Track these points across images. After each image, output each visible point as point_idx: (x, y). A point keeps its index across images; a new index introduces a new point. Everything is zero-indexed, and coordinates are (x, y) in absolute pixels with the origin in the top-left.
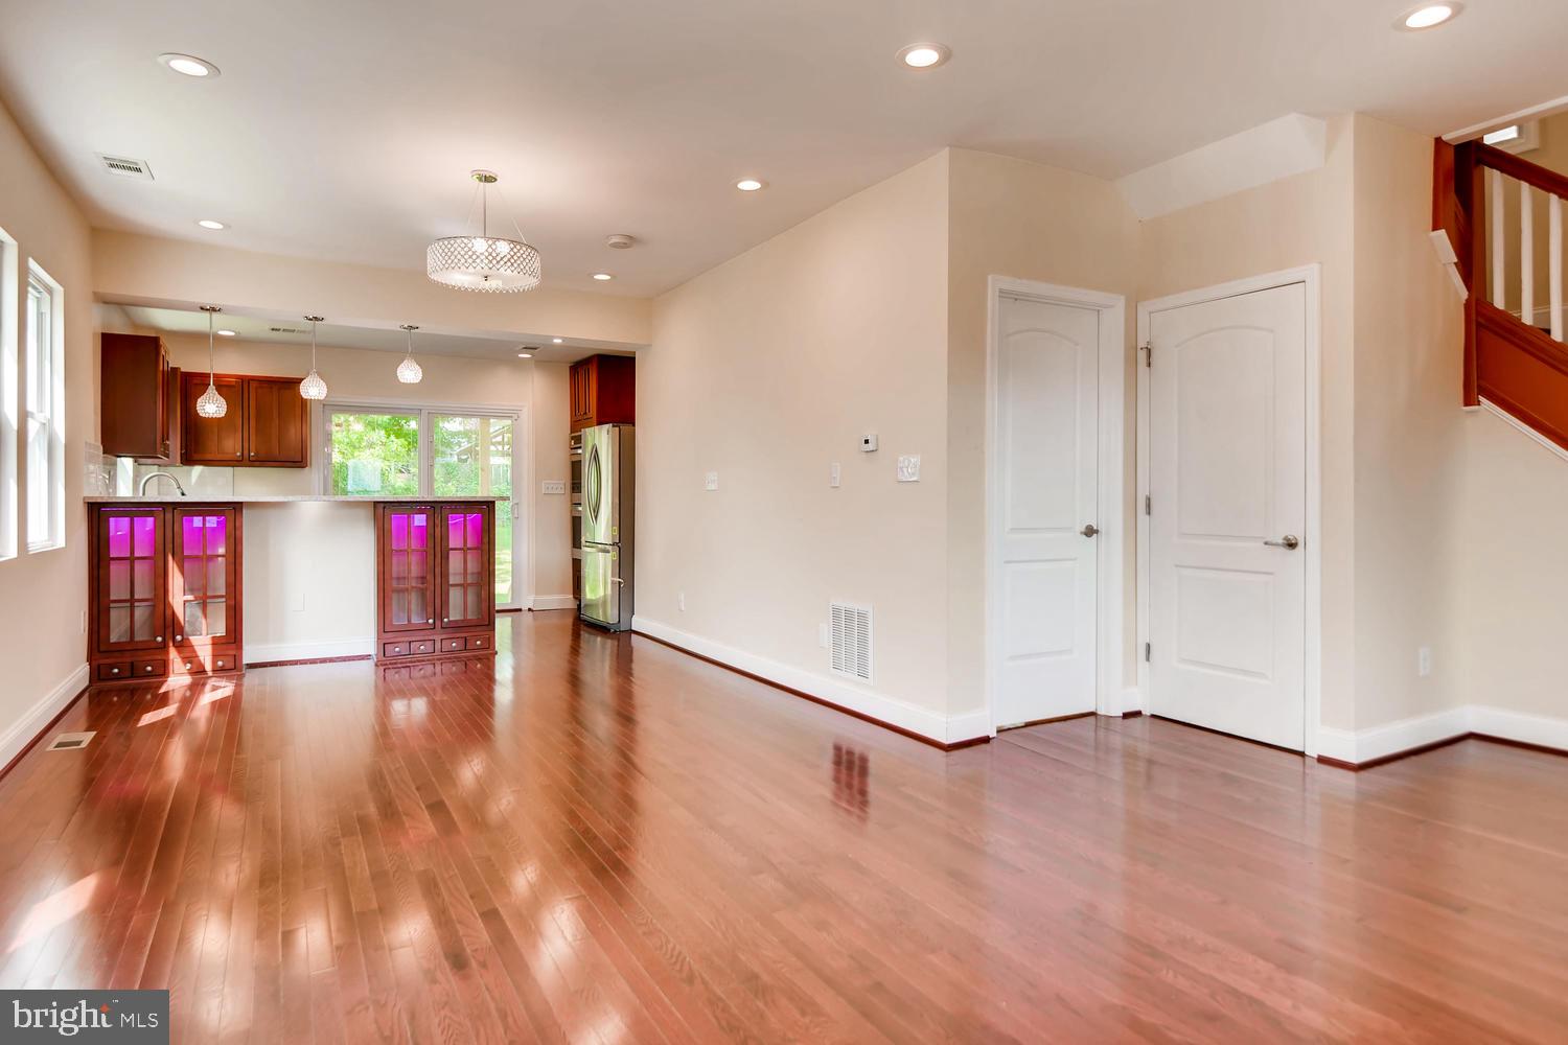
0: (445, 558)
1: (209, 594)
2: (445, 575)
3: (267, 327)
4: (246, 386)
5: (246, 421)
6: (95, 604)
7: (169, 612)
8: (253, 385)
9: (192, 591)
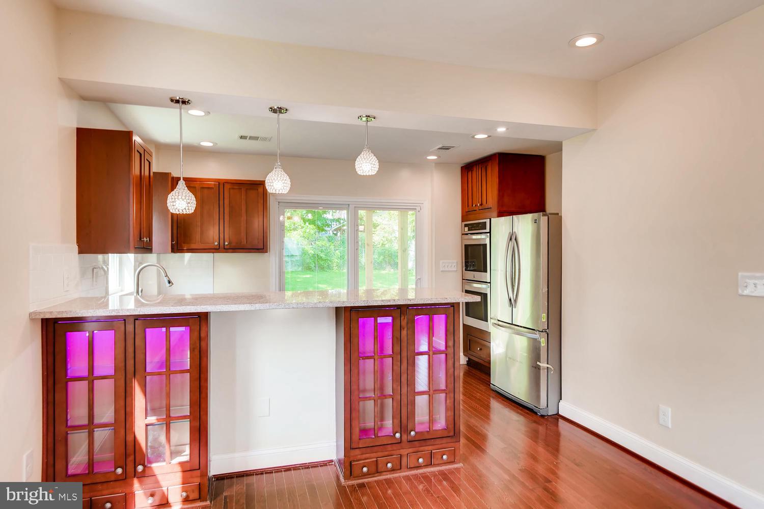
0: (412, 364)
1: (172, 415)
2: (411, 382)
3: (237, 136)
4: (221, 186)
5: (221, 217)
6: (51, 429)
7: (130, 438)
8: (227, 187)
9: (154, 411)
